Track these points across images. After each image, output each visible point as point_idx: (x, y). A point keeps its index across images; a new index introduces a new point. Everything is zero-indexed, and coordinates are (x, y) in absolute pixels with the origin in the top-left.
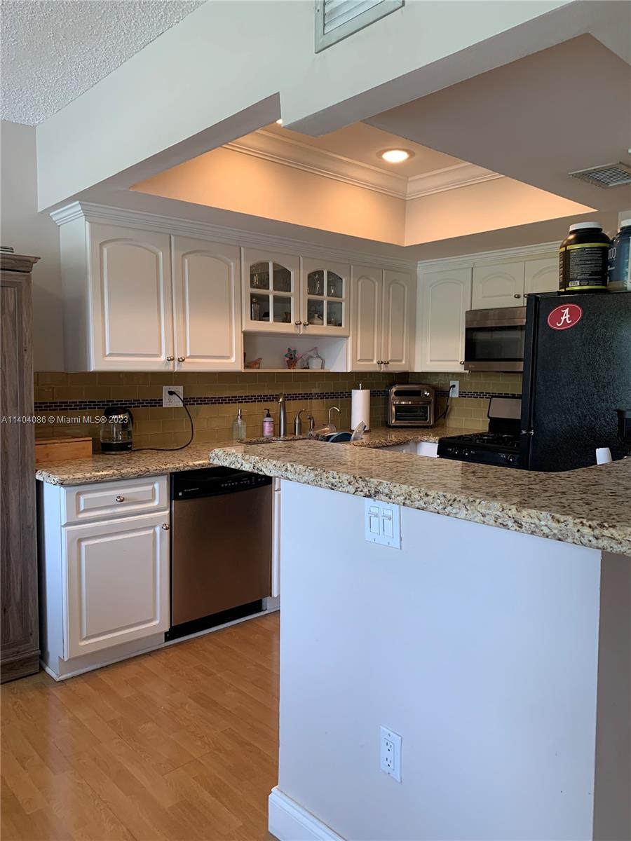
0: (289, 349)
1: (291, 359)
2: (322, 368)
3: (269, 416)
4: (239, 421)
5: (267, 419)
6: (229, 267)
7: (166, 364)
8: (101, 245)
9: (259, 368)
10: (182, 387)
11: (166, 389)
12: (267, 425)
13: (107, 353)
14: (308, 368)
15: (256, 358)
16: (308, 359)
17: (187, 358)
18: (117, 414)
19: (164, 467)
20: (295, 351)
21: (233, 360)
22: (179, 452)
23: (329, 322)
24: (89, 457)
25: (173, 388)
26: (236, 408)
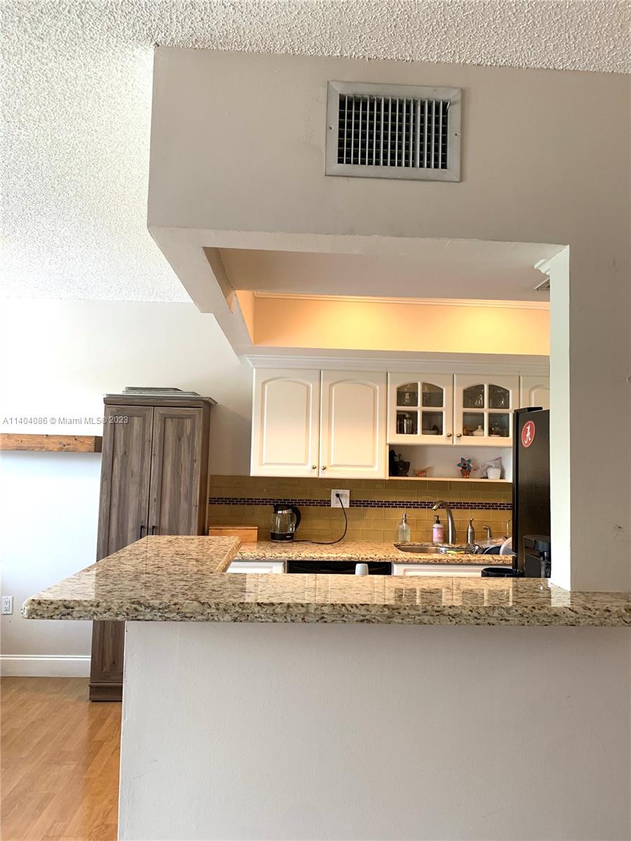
0: (462, 459)
1: (466, 468)
2: (502, 477)
3: (438, 522)
4: (404, 524)
5: (436, 526)
6: (375, 390)
7: (311, 471)
8: (264, 383)
9: (426, 477)
10: (348, 491)
11: (334, 492)
12: (435, 531)
13: (264, 462)
14: (487, 478)
15: (426, 467)
16: (486, 470)
17: (331, 466)
18: (282, 510)
19: (279, 555)
20: (469, 461)
21: (376, 468)
22: (329, 546)
23: (491, 433)
24: (254, 542)
25: (340, 492)
26: (401, 513)
